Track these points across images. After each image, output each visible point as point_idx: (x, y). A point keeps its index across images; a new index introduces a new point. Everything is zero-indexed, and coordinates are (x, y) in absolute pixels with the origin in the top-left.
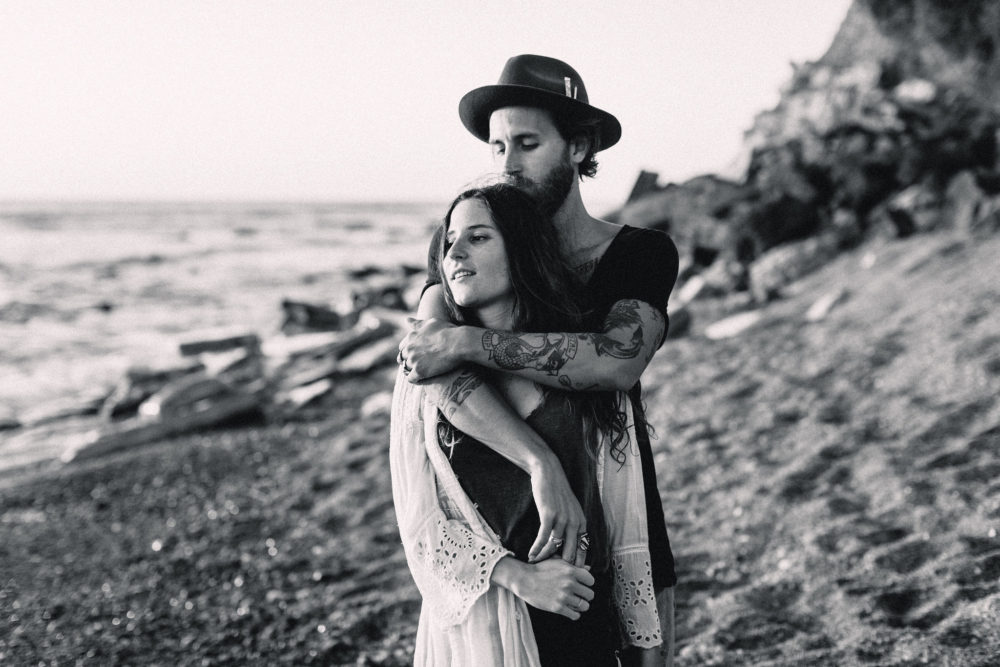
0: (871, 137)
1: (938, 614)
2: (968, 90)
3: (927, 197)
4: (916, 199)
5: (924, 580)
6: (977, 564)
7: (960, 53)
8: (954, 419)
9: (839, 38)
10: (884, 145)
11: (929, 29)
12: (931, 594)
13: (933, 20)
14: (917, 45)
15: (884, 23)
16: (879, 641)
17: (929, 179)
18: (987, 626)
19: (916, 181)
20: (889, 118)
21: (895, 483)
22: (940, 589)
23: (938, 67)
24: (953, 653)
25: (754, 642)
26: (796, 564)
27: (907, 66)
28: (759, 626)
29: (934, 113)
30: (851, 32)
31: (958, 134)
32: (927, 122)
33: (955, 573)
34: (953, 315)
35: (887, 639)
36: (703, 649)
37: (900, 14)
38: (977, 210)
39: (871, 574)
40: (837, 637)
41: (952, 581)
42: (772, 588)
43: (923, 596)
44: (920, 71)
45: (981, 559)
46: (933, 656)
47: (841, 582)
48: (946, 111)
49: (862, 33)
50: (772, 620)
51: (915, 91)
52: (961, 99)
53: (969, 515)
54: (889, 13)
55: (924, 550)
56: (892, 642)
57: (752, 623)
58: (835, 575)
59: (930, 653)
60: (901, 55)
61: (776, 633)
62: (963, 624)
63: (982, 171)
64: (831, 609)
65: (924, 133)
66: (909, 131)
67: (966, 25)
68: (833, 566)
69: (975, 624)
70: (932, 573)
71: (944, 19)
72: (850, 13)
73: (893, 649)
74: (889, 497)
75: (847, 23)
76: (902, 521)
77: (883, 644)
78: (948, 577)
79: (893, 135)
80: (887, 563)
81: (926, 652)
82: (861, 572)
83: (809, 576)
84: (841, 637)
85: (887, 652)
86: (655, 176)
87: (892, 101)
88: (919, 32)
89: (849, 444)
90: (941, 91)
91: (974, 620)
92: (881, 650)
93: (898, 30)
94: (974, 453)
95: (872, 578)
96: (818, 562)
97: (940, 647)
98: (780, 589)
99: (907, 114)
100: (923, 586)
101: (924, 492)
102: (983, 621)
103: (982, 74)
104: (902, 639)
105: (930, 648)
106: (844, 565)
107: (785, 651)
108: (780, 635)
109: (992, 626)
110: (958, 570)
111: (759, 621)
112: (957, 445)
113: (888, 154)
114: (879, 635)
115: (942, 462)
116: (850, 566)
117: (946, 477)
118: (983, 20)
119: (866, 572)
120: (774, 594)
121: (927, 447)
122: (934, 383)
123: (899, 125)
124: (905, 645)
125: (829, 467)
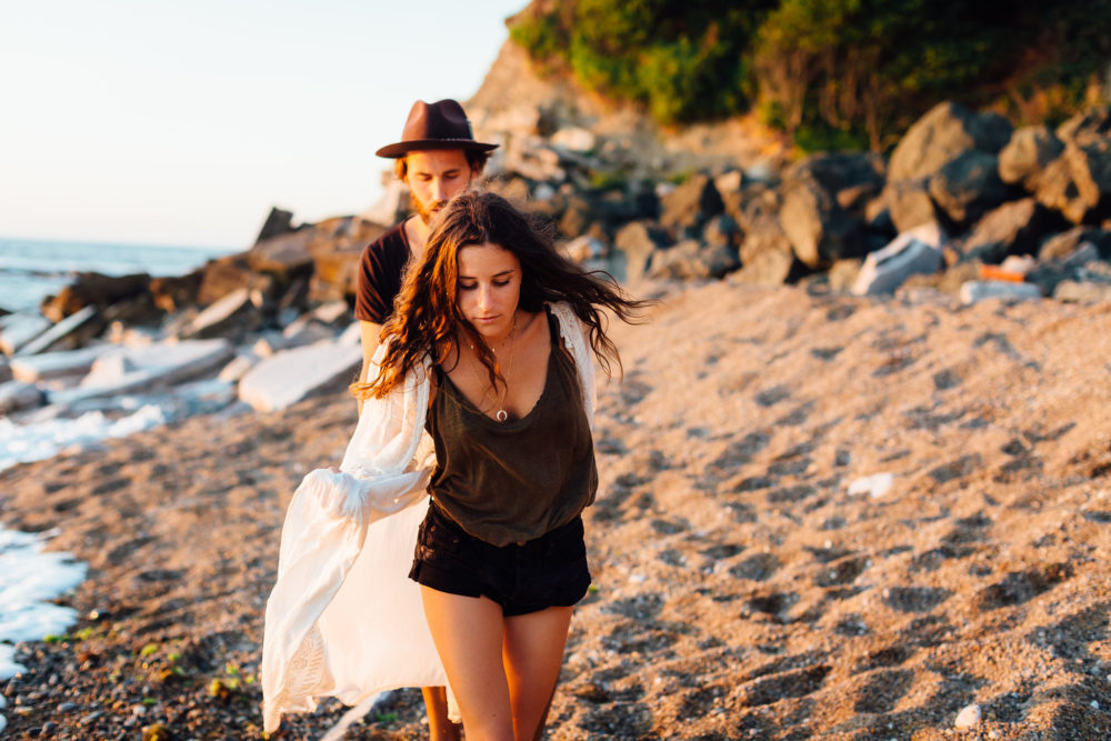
0: (532, 185)
1: (813, 612)
2: (626, 143)
3: (596, 248)
4: (584, 249)
5: (784, 586)
6: (831, 570)
7: (618, 104)
8: (740, 447)
9: (489, 80)
10: (544, 193)
11: (589, 77)
12: (795, 598)
13: (592, 70)
14: (574, 92)
15: (541, 68)
16: (773, 637)
17: (596, 229)
18: (870, 619)
19: (582, 231)
20: (548, 167)
21: (711, 504)
22: (804, 593)
23: (596, 118)
24: (853, 642)
25: (641, 647)
26: (647, 578)
27: (563, 113)
28: (639, 633)
29: (593, 163)
30: (503, 74)
31: (618, 185)
32: (586, 173)
33: (813, 578)
34: (690, 355)
35: (781, 635)
36: (594, 655)
37: (558, 59)
38: (649, 263)
39: (729, 583)
40: (726, 636)
41: (813, 585)
42: (633, 601)
43: (788, 600)
44: (577, 120)
45: (833, 564)
46: (834, 645)
47: (703, 591)
48: (604, 162)
49: (516, 74)
50: (649, 627)
51: (573, 140)
52: (620, 152)
53: (797, 530)
54: (546, 58)
55: (770, 560)
56: (785, 637)
57: (631, 631)
58: (691, 586)
59: (831, 642)
60: (558, 102)
61: (659, 638)
62: (848, 618)
63: (651, 224)
64: (703, 615)
65: (584, 183)
66: (568, 180)
67: (625, 76)
68: (686, 579)
69: (858, 617)
70: (790, 579)
71: (601, 68)
72: (502, 54)
73: (789, 644)
74: (709, 518)
75: (499, 63)
76: (731, 538)
77: (778, 639)
78: (808, 581)
79: (554, 184)
80: (739, 573)
81: (827, 642)
82: (718, 581)
83: (666, 588)
84: (730, 637)
85: (783, 646)
86: (289, 215)
87: (550, 148)
88: (577, 78)
89: (643, 472)
90: (600, 141)
91: (856, 615)
92: (777, 645)
93: (557, 75)
94: (774, 477)
95: (730, 587)
96: (670, 575)
97: (840, 637)
98: (640, 601)
99: (566, 163)
100: (786, 591)
101: (744, 513)
102: (866, 614)
103: (639, 127)
104: (795, 634)
105: (830, 638)
106: (698, 578)
107: (678, 652)
108: (663, 640)
109: (877, 619)
110: (815, 575)
111: (636, 629)
112: (755, 470)
113: (552, 202)
114: (771, 631)
115: (746, 485)
116: (703, 578)
117: (757, 499)
118: (641, 72)
119: (724, 582)
120: (636, 605)
121: (723, 473)
122: (703, 415)
123: (559, 174)
124: (801, 639)
125: (629, 494)
